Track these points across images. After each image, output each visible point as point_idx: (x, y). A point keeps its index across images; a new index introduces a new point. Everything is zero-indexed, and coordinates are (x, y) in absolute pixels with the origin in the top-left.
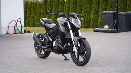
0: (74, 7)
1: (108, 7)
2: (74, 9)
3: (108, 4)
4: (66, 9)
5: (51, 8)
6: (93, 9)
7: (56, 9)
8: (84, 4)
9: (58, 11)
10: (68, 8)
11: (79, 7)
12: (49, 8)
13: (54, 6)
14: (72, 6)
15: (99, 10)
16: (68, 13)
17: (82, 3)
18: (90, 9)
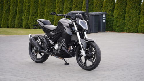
0: (35, 6)
1: (73, 7)
2: (35, 9)
3: (72, 3)
4: (25, 8)
5: (8, 7)
6: (57, 9)
7: (14, 7)
8: (46, 3)
9: (16, 10)
10: (28, 7)
11: (41, 6)
12: (6, 7)
13: (12, 5)
14: (33, 5)
15: (63, 10)
16: (28, 12)
17: (44, 2)
18: (53, 9)
